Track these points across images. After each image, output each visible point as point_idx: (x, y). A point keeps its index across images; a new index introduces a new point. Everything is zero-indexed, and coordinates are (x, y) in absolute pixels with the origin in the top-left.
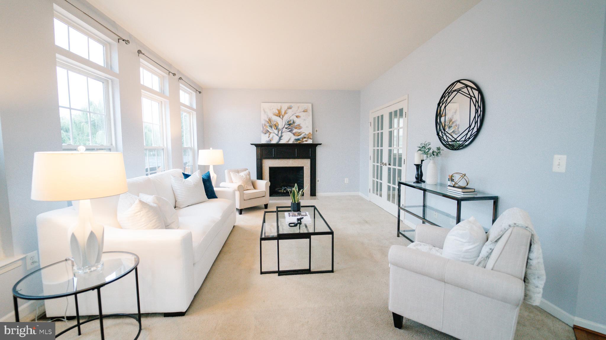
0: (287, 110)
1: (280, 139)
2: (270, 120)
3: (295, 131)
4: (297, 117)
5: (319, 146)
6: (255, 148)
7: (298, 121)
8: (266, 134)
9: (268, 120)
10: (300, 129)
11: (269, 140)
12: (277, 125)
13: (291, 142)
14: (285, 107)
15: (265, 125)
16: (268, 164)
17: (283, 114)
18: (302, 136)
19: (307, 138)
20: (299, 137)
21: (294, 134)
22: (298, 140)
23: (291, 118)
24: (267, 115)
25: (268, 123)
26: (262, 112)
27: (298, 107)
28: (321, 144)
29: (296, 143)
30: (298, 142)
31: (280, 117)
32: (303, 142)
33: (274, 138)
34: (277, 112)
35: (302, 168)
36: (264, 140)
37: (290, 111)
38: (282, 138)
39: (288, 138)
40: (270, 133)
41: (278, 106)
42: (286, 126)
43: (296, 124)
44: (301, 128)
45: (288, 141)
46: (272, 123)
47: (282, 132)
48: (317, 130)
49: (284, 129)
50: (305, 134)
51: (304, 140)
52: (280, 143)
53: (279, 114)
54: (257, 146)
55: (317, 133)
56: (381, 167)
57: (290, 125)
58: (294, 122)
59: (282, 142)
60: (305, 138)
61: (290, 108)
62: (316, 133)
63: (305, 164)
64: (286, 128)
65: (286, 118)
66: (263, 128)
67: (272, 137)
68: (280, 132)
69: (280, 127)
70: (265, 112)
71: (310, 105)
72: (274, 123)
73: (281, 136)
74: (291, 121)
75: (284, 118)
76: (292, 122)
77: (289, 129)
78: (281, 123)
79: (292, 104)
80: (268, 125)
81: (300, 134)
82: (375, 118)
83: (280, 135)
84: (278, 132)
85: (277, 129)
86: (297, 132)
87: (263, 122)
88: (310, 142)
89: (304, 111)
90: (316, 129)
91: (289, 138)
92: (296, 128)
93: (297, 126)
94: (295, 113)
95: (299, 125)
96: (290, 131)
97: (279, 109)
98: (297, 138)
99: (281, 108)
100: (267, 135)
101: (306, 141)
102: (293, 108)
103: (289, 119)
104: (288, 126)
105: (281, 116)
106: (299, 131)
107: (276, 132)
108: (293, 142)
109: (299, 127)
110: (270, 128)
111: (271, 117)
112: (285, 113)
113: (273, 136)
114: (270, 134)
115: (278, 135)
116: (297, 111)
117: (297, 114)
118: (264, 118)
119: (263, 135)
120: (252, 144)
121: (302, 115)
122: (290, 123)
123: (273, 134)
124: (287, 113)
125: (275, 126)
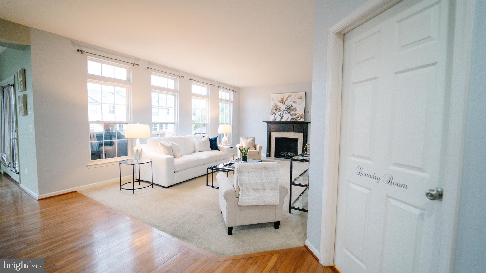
0: (288, 97)
1: (281, 118)
2: (276, 105)
3: (292, 112)
4: (294, 102)
5: (310, 123)
6: (266, 124)
7: (294, 106)
8: (273, 115)
9: (275, 106)
10: (295, 111)
11: (275, 119)
12: (280, 108)
13: (288, 120)
14: (286, 95)
15: (273, 109)
16: (275, 135)
18: (296, 116)
19: (301, 118)
20: (294, 117)
21: (291, 115)
22: (294, 119)
23: (290, 104)
24: (275, 102)
26: (272, 100)
27: (296, 96)
28: (312, 122)
29: (292, 121)
30: (294, 120)
31: (282, 103)
32: (297, 120)
33: (278, 118)
34: (281, 100)
35: (296, 140)
36: (271, 119)
37: (289, 98)
38: (283, 118)
39: (287, 118)
40: (276, 114)
41: (282, 96)
42: (286, 109)
43: (293, 108)
44: (297, 110)
45: (287, 120)
46: (277, 107)
47: (283, 113)
48: (309, 112)
49: (285, 112)
50: (299, 115)
51: (298, 119)
52: (281, 121)
53: (282, 102)
54: (267, 122)
55: (308, 114)
57: (289, 108)
58: (292, 106)
59: (283, 120)
60: (299, 117)
61: (289, 96)
63: (299, 136)
64: (286, 111)
65: (287, 103)
66: (271, 111)
67: (277, 117)
68: (282, 114)
69: (282, 110)
70: (273, 100)
71: (304, 94)
72: (279, 108)
73: (283, 116)
74: (290, 105)
75: (285, 103)
76: (290, 106)
77: (288, 111)
78: (283, 107)
79: (291, 94)
80: (275, 109)
83: (281, 116)
84: (281, 114)
85: (280, 111)
86: (294, 113)
87: (272, 107)
88: (302, 120)
89: (299, 98)
92: (293, 111)
94: (293, 100)
95: (295, 108)
96: (288, 113)
97: (282, 98)
98: (293, 117)
99: (284, 97)
100: (274, 115)
101: (299, 120)
102: (291, 96)
103: (288, 105)
104: (287, 109)
105: (284, 103)
106: (295, 112)
107: (279, 113)
108: (290, 120)
109: (295, 109)
110: (276, 111)
111: (277, 103)
112: (286, 100)
113: (277, 116)
114: (275, 115)
115: (280, 116)
116: (295, 98)
117: (294, 101)
118: (272, 104)
119: (271, 115)
120: (264, 122)
121: (298, 101)
122: (289, 107)
123: (278, 115)
124: (287, 100)
125: (279, 109)
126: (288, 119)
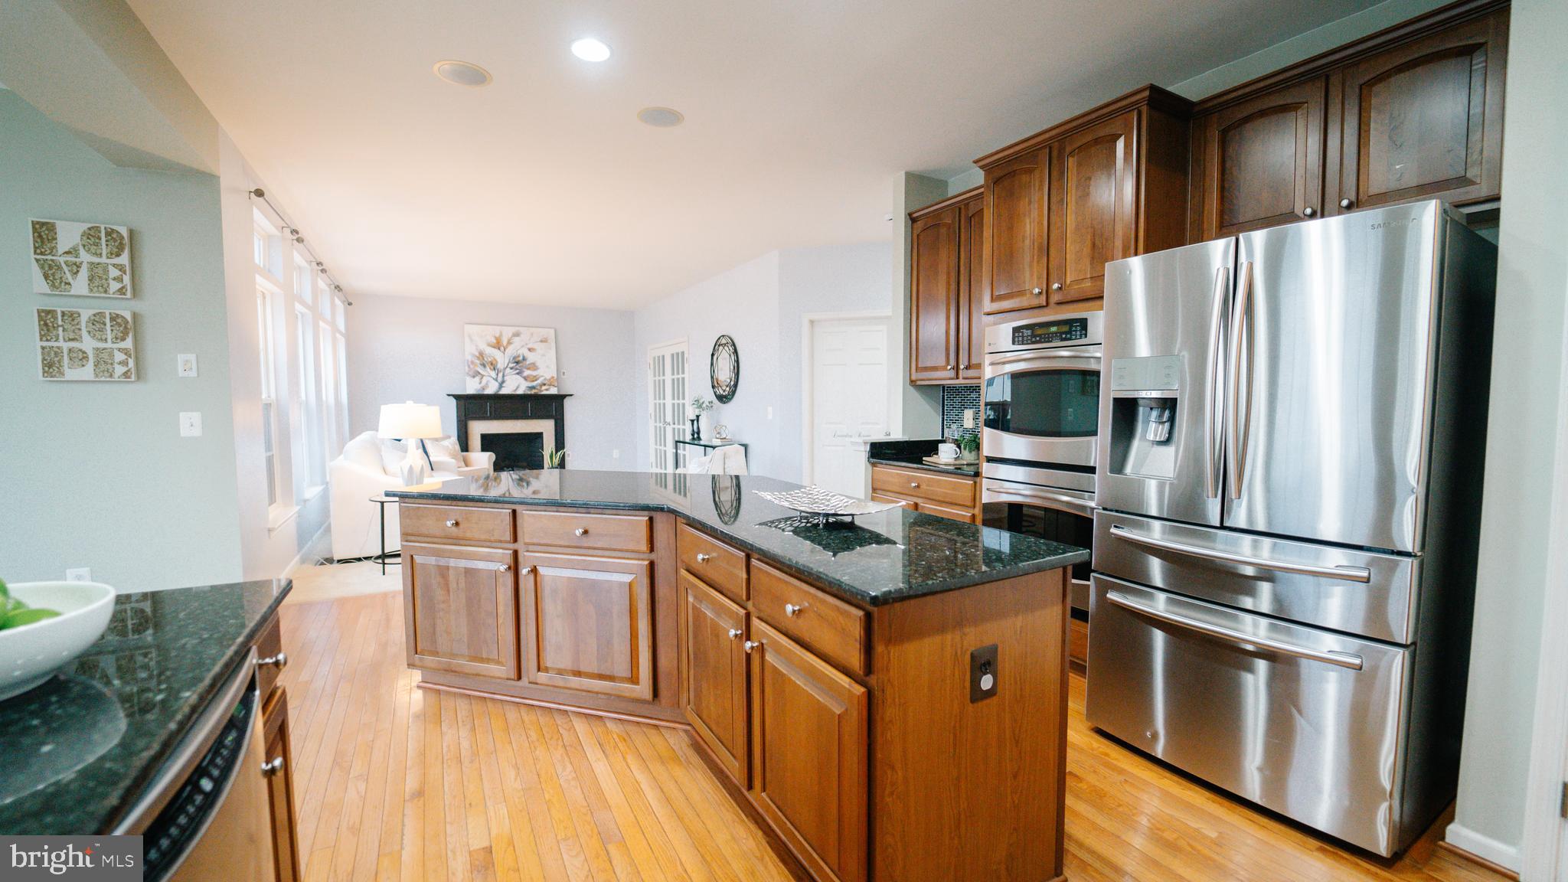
0: (511, 337)
1: (501, 386)
2: (481, 355)
3: (527, 373)
4: (530, 350)
5: (567, 397)
6: (454, 402)
7: (531, 358)
8: (474, 377)
9: (477, 354)
10: (535, 370)
11: (481, 387)
12: (494, 362)
13: (520, 392)
14: (507, 332)
15: (472, 362)
16: (479, 428)
17: (505, 343)
18: (539, 382)
19: (549, 385)
20: (534, 384)
21: (526, 378)
22: (533, 388)
23: (520, 352)
24: (477, 346)
25: (478, 358)
26: (467, 340)
27: (532, 334)
28: (571, 395)
29: (529, 393)
30: (533, 392)
31: (499, 349)
32: (542, 391)
33: (490, 385)
34: (495, 341)
35: (539, 435)
36: (472, 388)
37: (516, 339)
38: (504, 385)
39: (515, 385)
40: (483, 376)
41: (496, 331)
42: (511, 365)
43: (528, 363)
44: (538, 369)
45: (515, 390)
46: (485, 359)
47: (503, 374)
48: (564, 373)
49: (508, 370)
50: (545, 379)
51: (544, 388)
52: (501, 392)
53: (498, 345)
54: (457, 397)
55: (565, 377)
56: (665, 428)
57: (517, 363)
58: (524, 359)
59: (504, 391)
60: (545, 385)
61: (517, 335)
62: (562, 376)
63: (545, 427)
64: (511, 368)
65: (511, 351)
66: (469, 367)
67: (487, 384)
68: (500, 375)
69: (500, 366)
70: (471, 340)
71: (552, 331)
72: (490, 360)
73: (503, 382)
74: (519, 356)
75: (507, 351)
76: (521, 358)
77: (517, 369)
78: (502, 359)
79: (521, 329)
80: (478, 362)
81: (535, 378)
82: (654, 358)
83: (500, 379)
84: (497, 375)
85: (495, 369)
86: (531, 375)
87: (469, 358)
88: (553, 391)
89: (541, 341)
90: (562, 371)
91: (517, 385)
92: (528, 369)
93: (530, 366)
94: (526, 344)
95: (534, 364)
96: (518, 374)
97: (497, 335)
98: (531, 384)
99: (501, 335)
100: (477, 379)
101: (547, 390)
102: (522, 335)
103: (515, 354)
104: (515, 365)
105: (502, 348)
106: (534, 373)
107: (493, 374)
108: (524, 391)
109: (533, 366)
110: (482, 367)
111: (484, 349)
112: (509, 343)
113: (488, 381)
114: (482, 378)
115: (496, 380)
116: (530, 340)
117: (530, 346)
118: (470, 350)
119: (468, 379)
120: (448, 395)
121: (539, 346)
122: (517, 360)
123: (489, 378)
124: (511, 343)
125: (492, 364)
126: (518, 388)
